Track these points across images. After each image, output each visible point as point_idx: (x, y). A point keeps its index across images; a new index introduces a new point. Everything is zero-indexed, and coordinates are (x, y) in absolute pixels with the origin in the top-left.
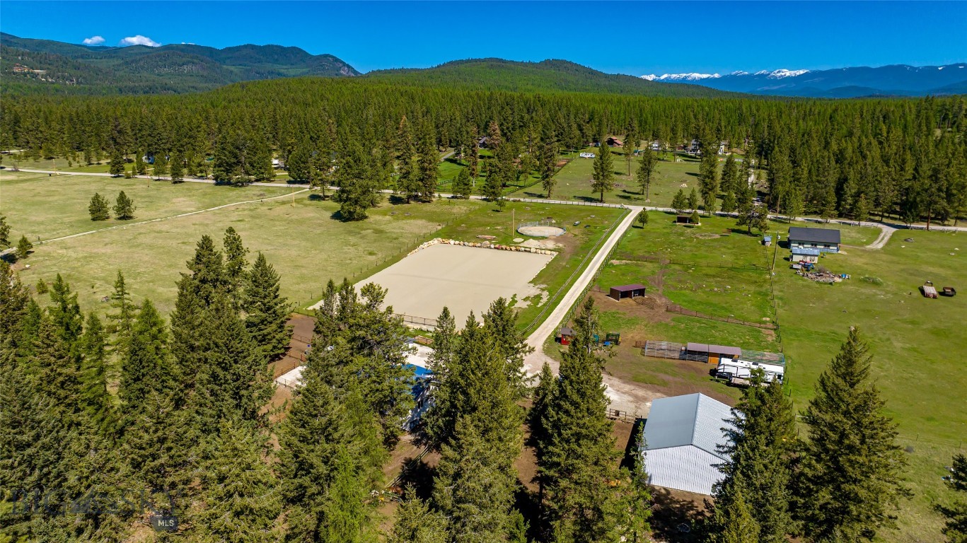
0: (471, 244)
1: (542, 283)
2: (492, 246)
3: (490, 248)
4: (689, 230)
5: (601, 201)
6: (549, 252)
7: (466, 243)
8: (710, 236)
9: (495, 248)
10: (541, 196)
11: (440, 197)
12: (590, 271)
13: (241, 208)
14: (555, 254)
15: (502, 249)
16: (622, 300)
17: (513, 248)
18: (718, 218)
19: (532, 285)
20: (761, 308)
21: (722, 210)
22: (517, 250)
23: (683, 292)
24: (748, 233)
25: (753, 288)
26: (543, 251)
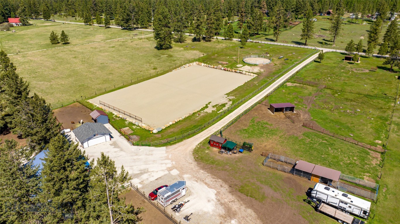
0: (212, 66)
1: (233, 96)
2: (223, 68)
3: (221, 69)
4: (350, 65)
5: (305, 44)
6: (252, 74)
7: (210, 66)
8: (362, 70)
9: (224, 70)
10: (272, 40)
11: (217, 38)
12: (269, 90)
13: (120, 41)
14: (255, 75)
15: (227, 70)
16: (276, 113)
17: (233, 70)
18: (375, 58)
19: (226, 96)
20: (377, 131)
21: (378, 54)
22: (235, 72)
23: (324, 111)
24: (391, 70)
25: (377, 113)
26: (249, 74)
